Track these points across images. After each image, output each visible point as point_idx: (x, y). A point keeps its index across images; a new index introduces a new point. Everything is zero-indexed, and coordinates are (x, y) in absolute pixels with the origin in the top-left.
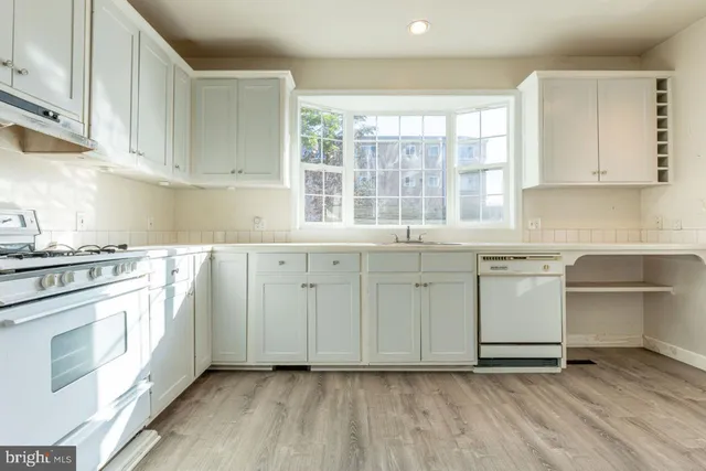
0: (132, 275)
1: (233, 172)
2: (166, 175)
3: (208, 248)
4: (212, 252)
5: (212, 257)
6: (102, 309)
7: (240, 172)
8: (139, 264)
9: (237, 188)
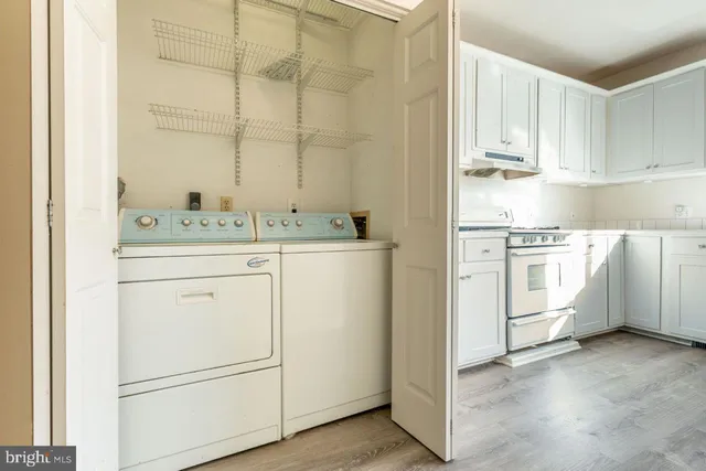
0: (563, 243)
1: (648, 168)
2: (585, 179)
3: (622, 232)
4: (625, 236)
5: (624, 240)
6: (549, 258)
7: (656, 166)
8: (567, 238)
9: (654, 181)
